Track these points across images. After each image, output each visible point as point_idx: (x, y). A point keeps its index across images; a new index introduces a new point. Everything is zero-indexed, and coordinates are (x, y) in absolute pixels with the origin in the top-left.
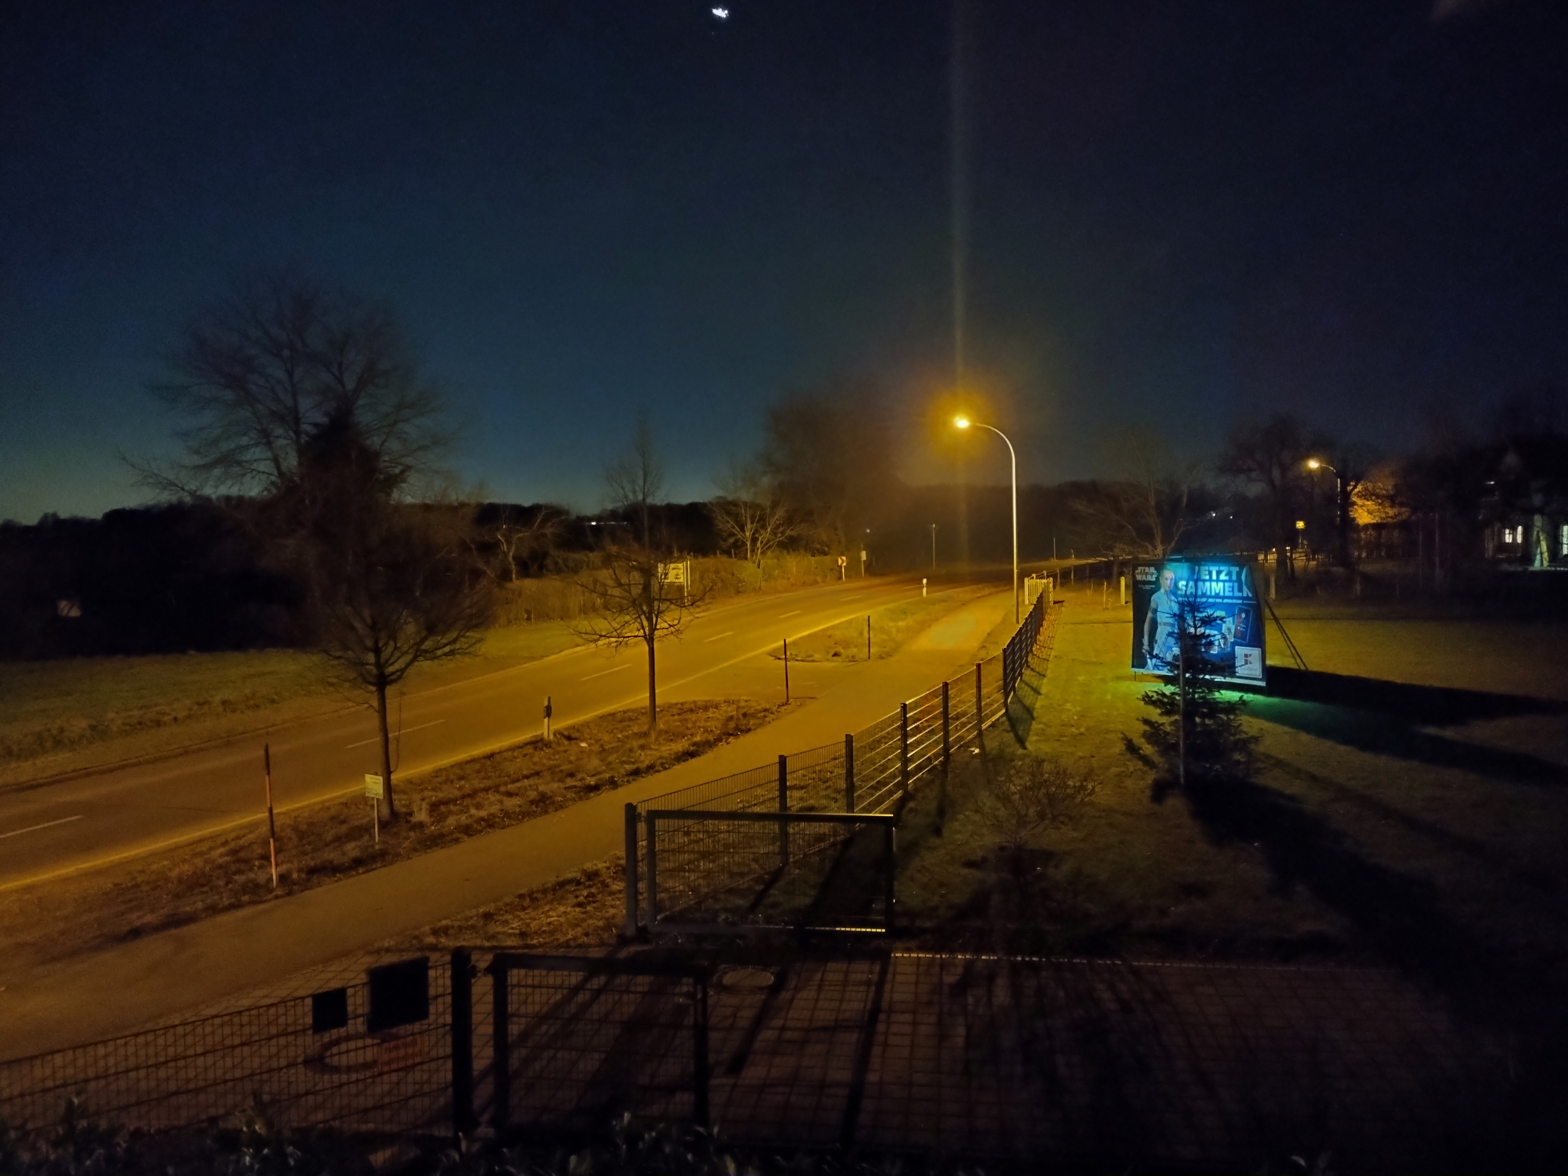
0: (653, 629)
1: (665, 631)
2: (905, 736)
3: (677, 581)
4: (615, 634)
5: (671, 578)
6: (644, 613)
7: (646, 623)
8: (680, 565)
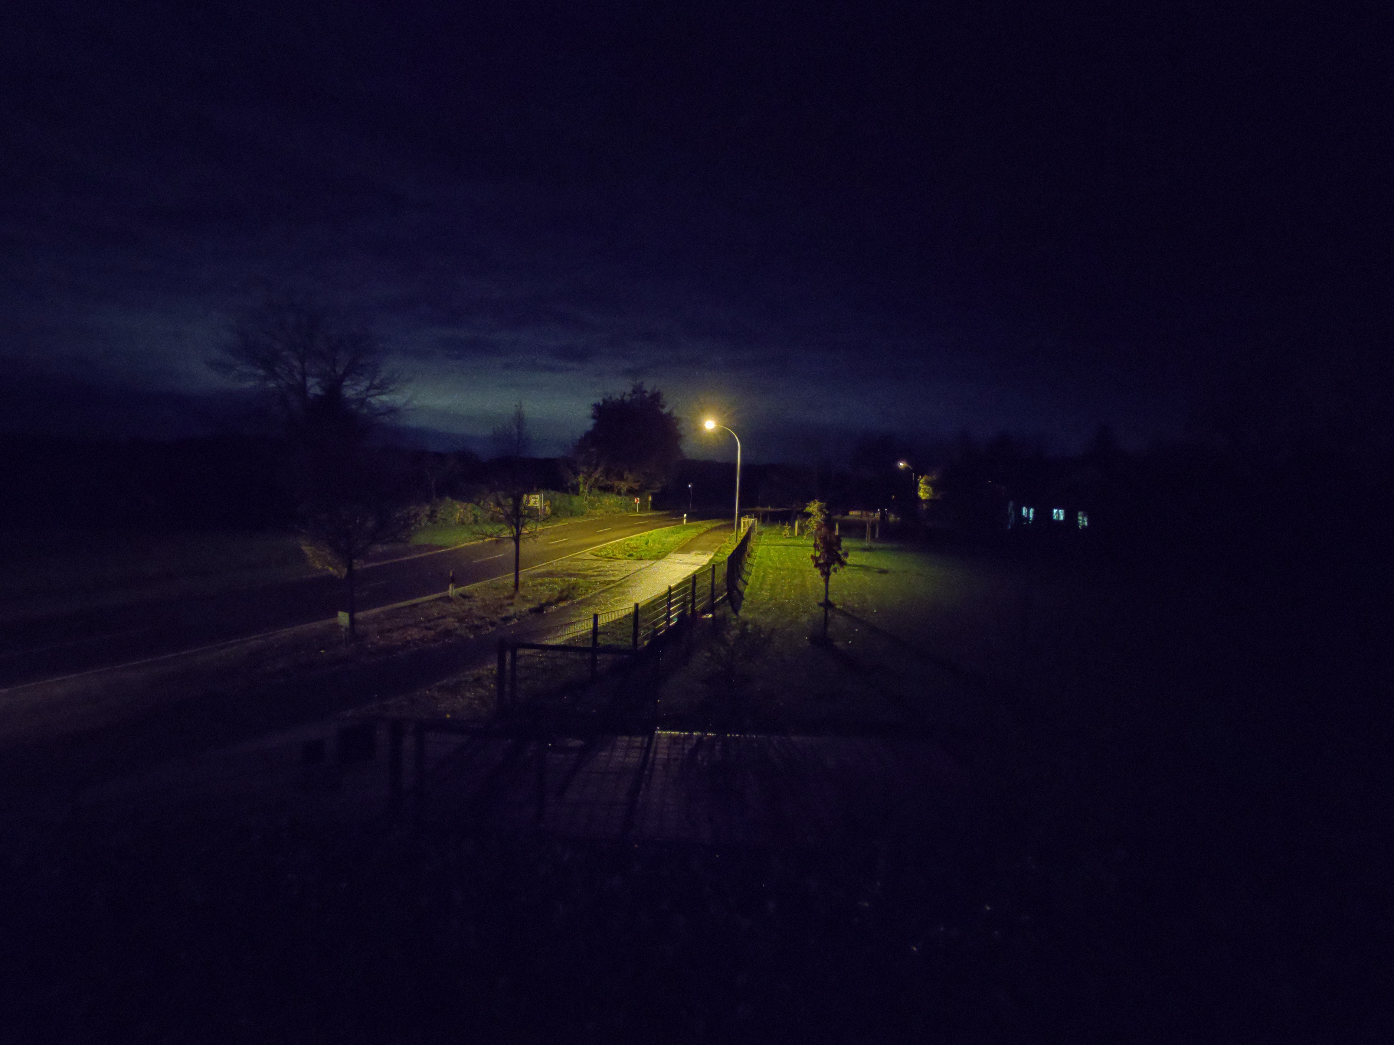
0: (519, 534)
1: (526, 536)
2: (670, 606)
3: (535, 505)
4: (495, 535)
5: (531, 504)
6: (513, 523)
7: (515, 530)
8: (537, 496)
